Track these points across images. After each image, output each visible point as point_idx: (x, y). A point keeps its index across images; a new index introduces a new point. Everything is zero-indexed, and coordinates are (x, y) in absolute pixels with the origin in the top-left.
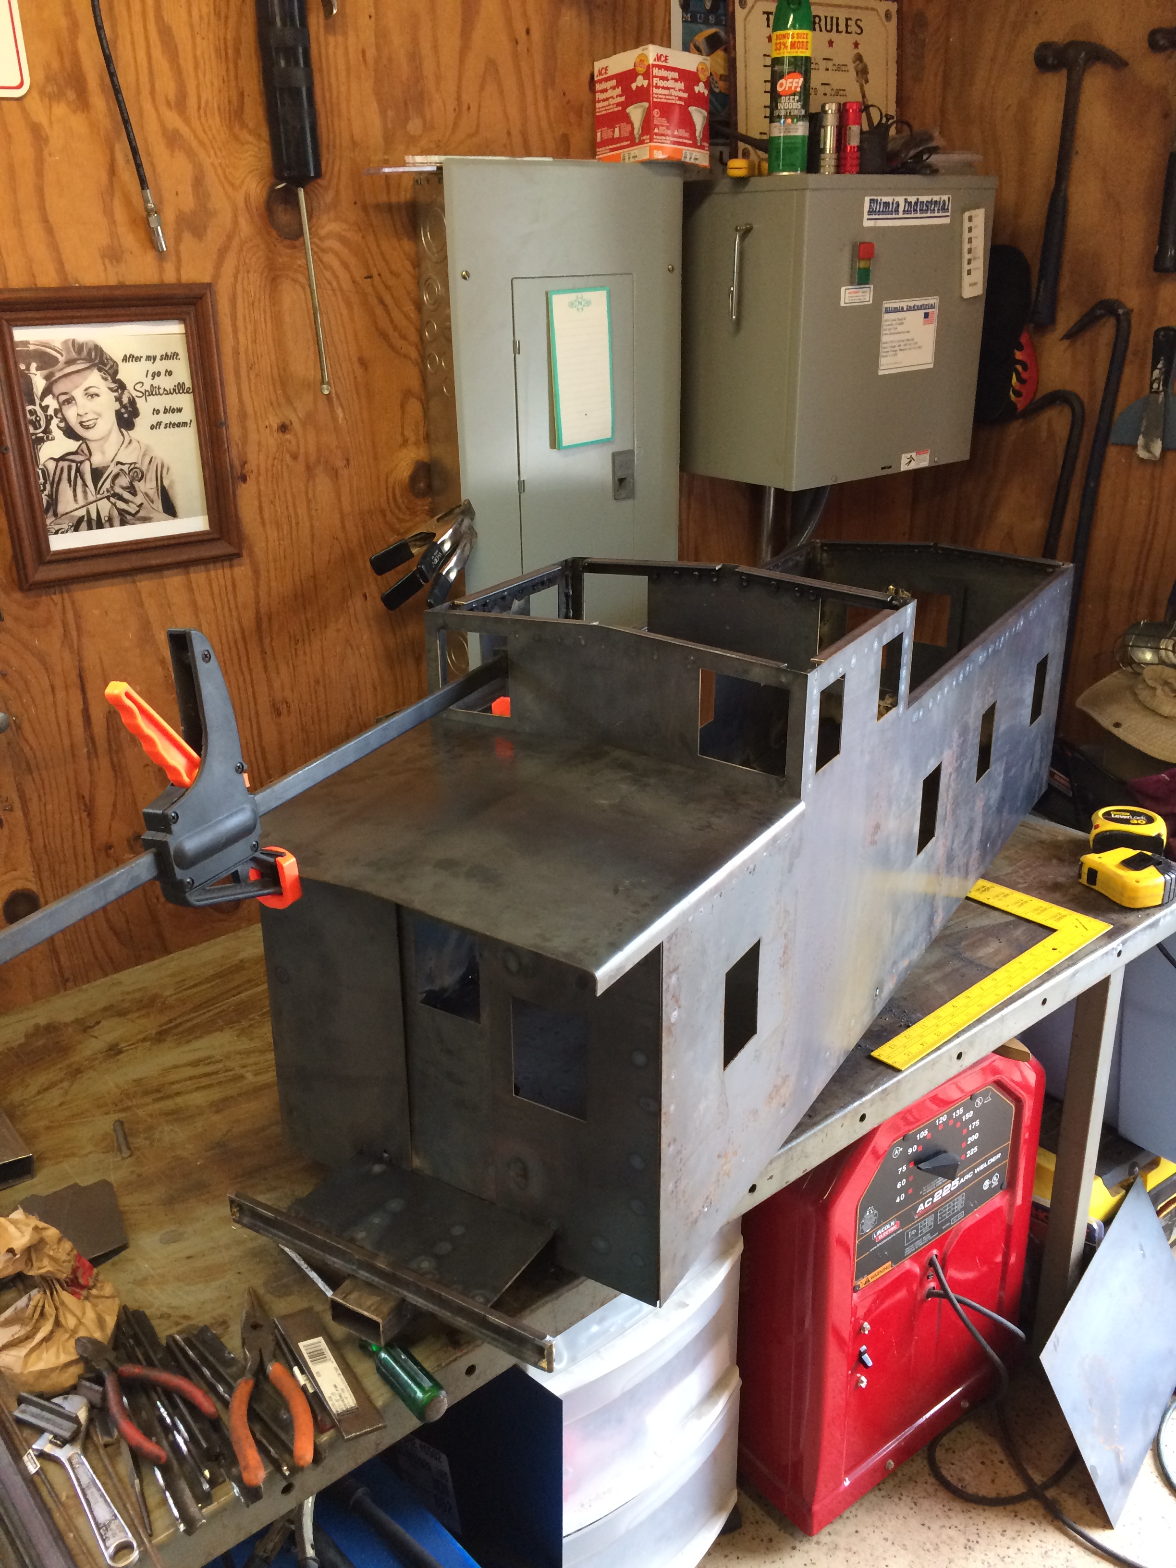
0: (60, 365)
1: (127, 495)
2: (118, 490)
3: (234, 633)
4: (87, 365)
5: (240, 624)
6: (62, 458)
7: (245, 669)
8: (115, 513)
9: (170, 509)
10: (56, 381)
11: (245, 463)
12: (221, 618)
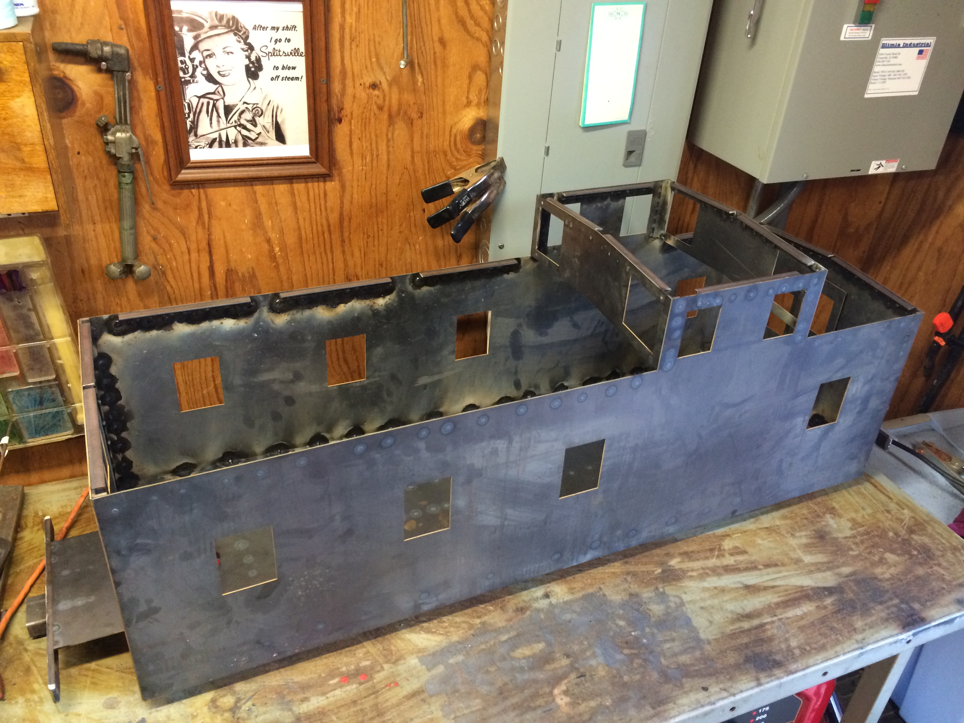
0: (206, 29)
1: (249, 126)
2: (243, 122)
3: (322, 226)
4: (226, 30)
5: (328, 220)
6: (204, 96)
7: (328, 251)
8: (240, 138)
9: (280, 137)
10: (201, 41)
11: (342, 109)
12: (314, 216)
